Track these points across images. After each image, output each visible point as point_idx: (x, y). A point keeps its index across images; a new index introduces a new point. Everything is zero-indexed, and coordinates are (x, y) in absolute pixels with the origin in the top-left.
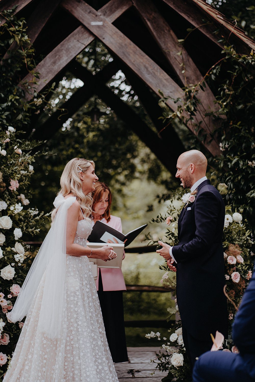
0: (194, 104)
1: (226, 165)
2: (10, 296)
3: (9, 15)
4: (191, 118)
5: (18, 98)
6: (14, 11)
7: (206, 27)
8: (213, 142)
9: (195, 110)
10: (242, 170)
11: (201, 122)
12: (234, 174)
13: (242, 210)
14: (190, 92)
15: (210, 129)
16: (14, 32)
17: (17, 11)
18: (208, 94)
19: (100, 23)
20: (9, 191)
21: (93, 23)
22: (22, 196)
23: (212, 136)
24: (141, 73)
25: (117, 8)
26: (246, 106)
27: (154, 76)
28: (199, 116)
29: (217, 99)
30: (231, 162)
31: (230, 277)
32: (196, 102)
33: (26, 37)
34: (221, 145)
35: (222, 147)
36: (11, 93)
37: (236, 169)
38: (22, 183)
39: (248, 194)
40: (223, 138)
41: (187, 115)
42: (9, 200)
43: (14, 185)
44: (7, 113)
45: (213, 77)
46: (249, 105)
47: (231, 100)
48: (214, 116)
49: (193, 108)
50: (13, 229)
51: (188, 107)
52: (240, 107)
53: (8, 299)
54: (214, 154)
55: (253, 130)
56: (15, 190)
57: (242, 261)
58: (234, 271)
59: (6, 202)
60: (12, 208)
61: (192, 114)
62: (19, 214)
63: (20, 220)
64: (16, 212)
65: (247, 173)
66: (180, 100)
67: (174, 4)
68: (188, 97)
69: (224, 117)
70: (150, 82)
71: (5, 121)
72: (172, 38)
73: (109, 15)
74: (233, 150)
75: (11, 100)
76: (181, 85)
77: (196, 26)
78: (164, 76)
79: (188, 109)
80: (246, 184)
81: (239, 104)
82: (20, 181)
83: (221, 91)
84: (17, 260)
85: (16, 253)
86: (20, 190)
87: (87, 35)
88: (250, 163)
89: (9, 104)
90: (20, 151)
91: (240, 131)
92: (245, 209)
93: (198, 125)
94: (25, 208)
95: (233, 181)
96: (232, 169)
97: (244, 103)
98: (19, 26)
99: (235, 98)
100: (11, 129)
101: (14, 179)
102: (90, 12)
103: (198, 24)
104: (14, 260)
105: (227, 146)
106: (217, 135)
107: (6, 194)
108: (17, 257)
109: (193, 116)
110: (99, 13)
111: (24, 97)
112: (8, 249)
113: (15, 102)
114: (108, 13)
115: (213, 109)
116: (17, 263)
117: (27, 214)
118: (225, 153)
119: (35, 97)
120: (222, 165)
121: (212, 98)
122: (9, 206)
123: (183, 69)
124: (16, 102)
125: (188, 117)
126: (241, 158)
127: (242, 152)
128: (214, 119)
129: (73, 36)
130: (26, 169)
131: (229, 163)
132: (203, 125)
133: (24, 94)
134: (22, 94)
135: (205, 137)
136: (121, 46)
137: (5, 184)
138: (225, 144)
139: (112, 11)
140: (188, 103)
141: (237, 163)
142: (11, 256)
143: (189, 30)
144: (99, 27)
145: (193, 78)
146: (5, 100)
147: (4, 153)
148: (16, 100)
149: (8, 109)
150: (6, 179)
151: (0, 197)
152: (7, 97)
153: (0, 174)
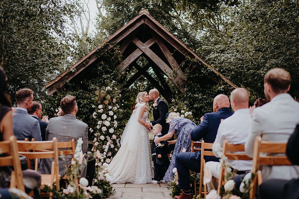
1: (187, 96)
2: (112, 139)
3: (114, 44)
4: (175, 79)
6: (116, 42)
7: (180, 49)
8: (182, 88)
9: (176, 76)
10: (192, 98)
12: (189, 99)
13: (192, 111)
14: (175, 71)
15: (181, 84)
16: (115, 49)
17: (117, 43)
19: (145, 48)
20: (113, 102)
21: (142, 48)
22: (117, 104)
23: (182, 86)
24: (158, 64)
25: (151, 43)
26: (194, 76)
27: (162, 65)
28: (177, 79)
29: (184, 73)
30: (188, 95)
32: (177, 74)
33: (120, 51)
34: (185, 89)
36: (115, 70)
37: (190, 97)
39: (194, 106)
40: (186, 87)
41: (173, 78)
42: (112, 105)
43: (114, 101)
44: (113, 77)
45: (182, 66)
46: (194, 75)
47: (189, 74)
48: (183, 79)
50: (113, 115)
51: (174, 75)
52: (192, 76)
53: (111, 140)
54: (183, 92)
55: (196, 84)
60: (113, 108)
61: (175, 78)
62: (116, 111)
63: (116, 113)
64: (115, 110)
65: (194, 99)
66: (171, 73)
67: (170, 41)
68: (174, 72)
69: (186, 80)
70: (161, 68)
71: (112, 79)
72: (169, 53)
73: (148, 45)
74: (189, 91)
76: (172, 69)
77: (177, 49)
78: (166, 65)
79: (174, 76)
80: (193, 102)
81: (191, 75)
82: (116, 99)
83: (185, 71)
84: (115, 126)
85: (114, 124)
86: (116, 103)
87: (140, 51)
88: (195, 95)
89: (114, 73)
90: (117, 89)
91: (191, 84)
92: (193, 111)
93: (177, 82)
94: (118, 108)
95: (189, 101)
96: (189, 97)
97: (193, 75)
98: (118, 47)
99: (190, 73)
100: (114, 81)
101: (114, 98)
102: (141, 44)
103: (178, 48)
104: (113, 126)
105: (187, 89)
106: (184, 86)
107: (111, 103)
108: (115, 125)
110: (144, 44)
111: (118, 72)
112: (112, 122)
114: (148, 44)
115: (182, 77)
116: (114, 127)
117: (118, 111)
118: (186, 92)
119: (122, 71)
120: (185, 95)
121: (182, 73)
122: (112, 107)
123: (172, 63)
127: (192, 92)
129: (135, 52)
130: (119, 95)
132: (179, 83)
134: (118, 71)
135: (180, 87)
136: (152, 55)
137: (111, 100)
139: (149, 44)
141: (190, 95)
142: (113, 125)
143: (174, 50)
144: (144, 49)
145: (176, 66)
146: (112, 72)
147: (111, 89)
148: (116, 72)
149: (113, 75)
150: (112, 98)
151: (109, 104)
152: (113, 71)
153: (110, 96)
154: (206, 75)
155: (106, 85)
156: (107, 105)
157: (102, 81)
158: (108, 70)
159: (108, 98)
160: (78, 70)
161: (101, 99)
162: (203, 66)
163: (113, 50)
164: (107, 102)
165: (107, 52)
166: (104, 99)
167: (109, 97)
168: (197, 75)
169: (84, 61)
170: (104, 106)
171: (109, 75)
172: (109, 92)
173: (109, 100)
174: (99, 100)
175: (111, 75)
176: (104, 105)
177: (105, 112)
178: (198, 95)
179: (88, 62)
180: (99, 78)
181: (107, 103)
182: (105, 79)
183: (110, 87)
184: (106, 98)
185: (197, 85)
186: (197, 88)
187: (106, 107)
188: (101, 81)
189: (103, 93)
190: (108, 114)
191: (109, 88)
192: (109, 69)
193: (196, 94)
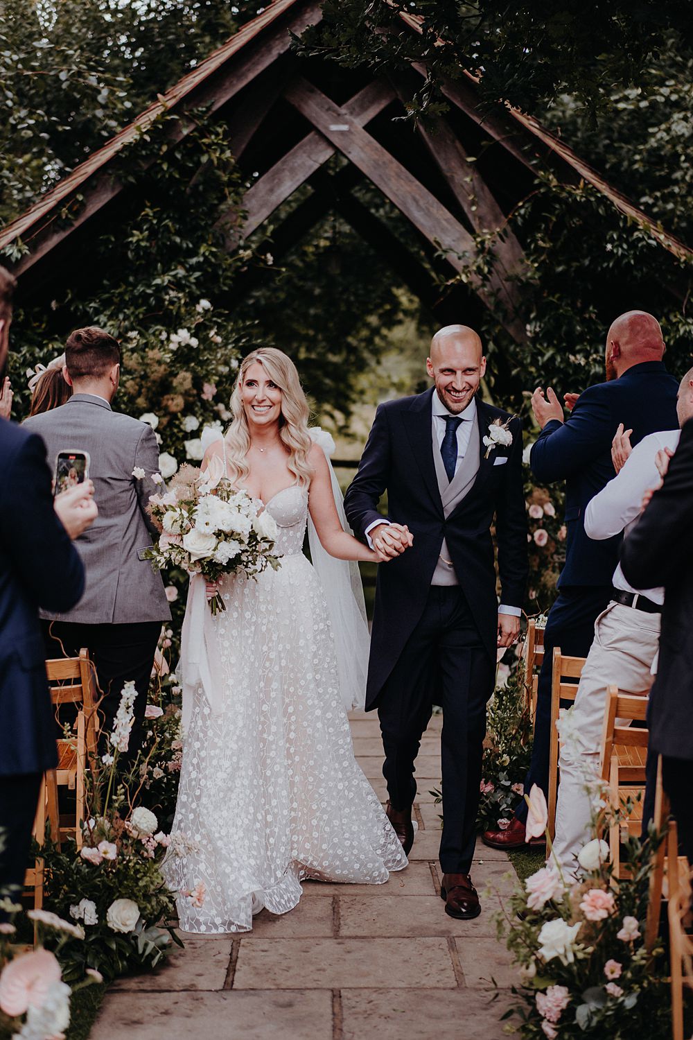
0: (487, 263)
1: (535, 360)
3: (200, 117)
4: (484, 285)
5: (214, 249)
6: (209, 109)
7: (511, 140)
8: (517, 321)
9: (490, 272)
10: (557, 371)
11: (499, 290)
14: (482, 242)
15: (512, 301)
16: (209, 146)
17: (215, 108)
18: (512, 243)
19: (345, 128)
20: (201, 400)
21: (334, 128)
22: (221, 406)
23: (516, 311)
24: (408, 209)
25: (372, 102)
26: (570, 267)
27: (428, 214)
28: (495, 281)
29: (525, 256)
30: (543, 355)
31: (533, 537)
32: (492, 258)
33: (228, 153)
34: (528, 327)
35: (531, 332)
36: (205, 241)
37: (550, 368)
38: (220, 388)
40: (532, 316)
41: (476, 280)
42: (202, 415)
43: (210, 391)
44: (197, 274)
45: (520, 220)
46: (575, 264)
48: (521, 281)
49: (486, 269)
51: (479, 267)
52: (560, 269)
54: (518, 340)
55: (579, 305)
56: (210, 399)
57: (551, 511)
58: (539, 528)
59: (198, 418)
61: (485, 278)
65: (567, 375)
66: (467, 254)
67: (462, 101)
68: (481, 250)
69: (535, 283)
70: (422, 225)
71: (194, 287)
72: (458, 152)
73: (358, 115)
74: (545, 337)
75: (204, 255)
76: (471, 230)
77: (497, 138)
78: (444, 214)
79: (479, 271)
81: (559, 265)
82: (218, 383)
83: (531, 243)
86: (218, 398)
87: (323, 145)
88: (572, 358)
89: (201, 259)
90: (218, 339)
91: (558, 307)
93: (495, 294)
96: (545, 366)
97: (568, 264)
98: (217, 134)
99: (553, 254)
100: (205, 304)
101: (209, 381)
102: (329, 109)
103: (499, 134)
105: (538, 329)
106: (523, 310)
107: (197, 406)
109: (486, 282)
110: (343, 110)
111: (224, 248)
113: (210, 257)
114: (357, 110)
115: (519, 269)
118: (536, 339)
119: (240, 247)
123: (473, 203)
124: (213, 256)
125: (480, 283)
126: (560, 350)
127: (560, 342)
128: (519, 284)
129: (300, 148)
131: (540, 358)
132: (502, 294)
133: (224, 240)
134: (220, 241)
135: (505, 313)
136: (377, 165)
137: (195, 391)
138: (535, 327)
139: (364, 108)
140: (480, 261)
141: (552, 358)
143: (484, 143)
144: (342, 133)
145: (490, 217)
146: (194, 253)
147: (194, 342)
148: (212, 253)
149: (198, 267)
150: (198, 383)
151: (188, 410)
152: (197, 247)
153: (189, 375)
154: (629, 262)
155: (173, 324)
156: (179, 415)
157: (150, 295)
158: (175, 242)
159: (181, 384)
160: (34, 248)
161: (149, 389)
162: (614, 217)
163: (193, 147)
164: (176, 403)
165: (169, 157)
166: (165, 386)
167: (184, 379)
168: (587, 262)
169: (61, 203)
170: (165, 420)
171: (181, 272)
172: (184, 356)
173: (186, 394)
174: (139, 394)
175: (191, 266)
176: (164, 416)
177: (169, 447)
178: (586, 357)
179: (83, 205)
180: (136, 279)
181: (179, 409)
182: (161, 289)
183: (189, 329)
184: (174, 384)
185: (585, 308)
186: (583, 322)
187: (171, 424)
188: (145, 297)
189: (159, 362)
190: (184, 451)
191: (183, 337)
192: (178, 240)
193: (579, 352)
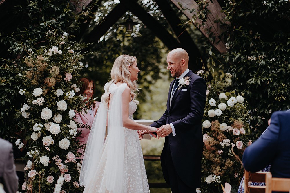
0: (205, 13)
1: (231, 60)
2: (66, 161)
4: (203, 24)
5: (70, 10)
8: (221, 43)
9: (206, 17)
10: (242, 64)
11: (211, 27)
12: (237, 66)
13: (243, 94)
14: (202, 4)
15: (218, 32)
18: (216, 5)
20: (65, 81)
22: (75, 85)
23: (219, 37)
26: (245, 14)
28: (209, 23)
29: (223, 9)
30: (235, 57)
31: (235, 145)
32: (207, 12)
34: (226, 44)
35: (228, 46)
36: (65, 7)
37: (238, 63)
38: (74, 76)
39: (248, 82)
40: (228, 39)
41: (199, 22)
42: (64, 88)
43: (69, 77)
44: (62, 22)
46: (248, 13)
47: (234, 10)
48: (221, 23)
49: (204, 16)
50: (68, 110)
51: (200, 15)
52: (241, 15)
53: (65, 164)
54: (221, 52)
55: (251, 33)
56: (69, 81)
57: (244, 132)
58: (238, 140)
59: (63, 90)
60: (67, 94)
61: (204, 20)
62: (72, 99)
63: (73, 104)
64: (70, 97)
65: (247, 65)
66: (195, 10)
68: (201, 8)
69: (228, 23)
71: (61, 29)
74: (236, 48)
75: (65, 13)
79: (201, 17)
80: (247, 74)
81: (240, 13)
82: (73, 73)
83: (226, 3)
84: (71, 134)
85: (71, 129)
86: (73, 81)
88: (249, 58)
89: (64, 15)
90: (72, 51)
91: (241, 33)
92: (246, 93)
93: (209, 30)
95: (236, 72)
96: (236, 62)
97: (244, 12)
99: (237, 8)
100: (65, 34)
101: (68, 72)
104: (68, 134)
105: (231, 45)
106: (223, 37)
107: (62, 83)
108: (71, 132)
109: (204, 22)
111: (75, 10)
112: (65, 125)
113: (68, 14)
115: (220, 17)
116: (71, 136)
117: (78, 99)
118: (229, 51)
119: (83, 10)
120: (228, 59)
121: (220, 9)
122: (65, 92)
124: (69, 14)
125: (201, 23)
126: (243, 54)
127: (243, 50)
128: (221, 25)
130: (77, 65)
131: (233, 58)
132: (213, 30)
133: (75, 7)
134: (73, 8)
135: (214, 39)
137: (61, 76)
138: (230, 44)
140: (201, 13)
141: (239, 58)
142: (67, 131)
146: (61, 13)
147: (60, 52)
148: (69, 12)
149: (63, 19)
150: (63, 72)
151: (58, 86)
152: (62, 10)
153: (58, 68)
154: (275, 10)
155: (49, 44)
156: (53, 88)
157: (40, 33)
158: (51, 7)
159: (54, 72)
161: (38, 76)
164: (51, 82)
166: (46, 74)
167: (55, 69)
168: (254, 11)
170: (46, 91)
171: (54, 21)
172: (55, 59)
173: (56, 77)
174: (33, 78)
175: (59, 19)
176: (46, 88)
177: (48, 104)
178: (257, 56)
180: (32, 27)
181: (53, 84)
182: (46, 29)
183: (58, 46)
184: (51, 72)
185: (254, 34)
186: (254, 41)
187: (49, 93)
188: (37, 34)
189: (43, 62)
190: (56, 106)
191: (55, 49)
192: (53, 6)
193: (252, 55)
